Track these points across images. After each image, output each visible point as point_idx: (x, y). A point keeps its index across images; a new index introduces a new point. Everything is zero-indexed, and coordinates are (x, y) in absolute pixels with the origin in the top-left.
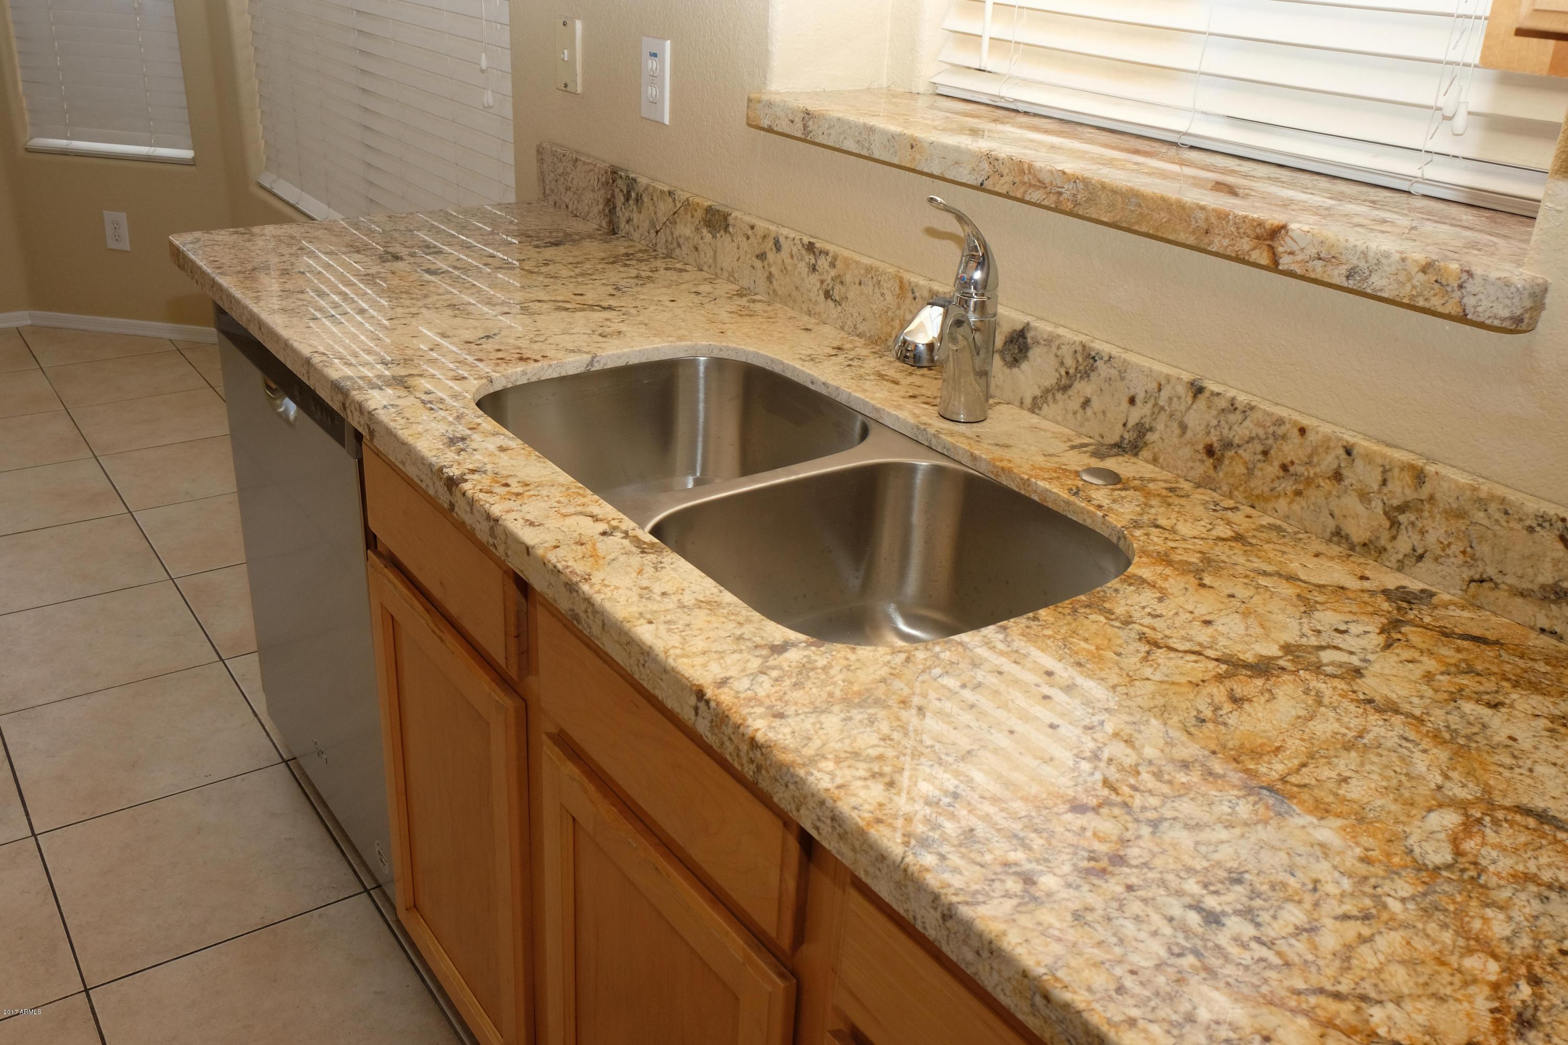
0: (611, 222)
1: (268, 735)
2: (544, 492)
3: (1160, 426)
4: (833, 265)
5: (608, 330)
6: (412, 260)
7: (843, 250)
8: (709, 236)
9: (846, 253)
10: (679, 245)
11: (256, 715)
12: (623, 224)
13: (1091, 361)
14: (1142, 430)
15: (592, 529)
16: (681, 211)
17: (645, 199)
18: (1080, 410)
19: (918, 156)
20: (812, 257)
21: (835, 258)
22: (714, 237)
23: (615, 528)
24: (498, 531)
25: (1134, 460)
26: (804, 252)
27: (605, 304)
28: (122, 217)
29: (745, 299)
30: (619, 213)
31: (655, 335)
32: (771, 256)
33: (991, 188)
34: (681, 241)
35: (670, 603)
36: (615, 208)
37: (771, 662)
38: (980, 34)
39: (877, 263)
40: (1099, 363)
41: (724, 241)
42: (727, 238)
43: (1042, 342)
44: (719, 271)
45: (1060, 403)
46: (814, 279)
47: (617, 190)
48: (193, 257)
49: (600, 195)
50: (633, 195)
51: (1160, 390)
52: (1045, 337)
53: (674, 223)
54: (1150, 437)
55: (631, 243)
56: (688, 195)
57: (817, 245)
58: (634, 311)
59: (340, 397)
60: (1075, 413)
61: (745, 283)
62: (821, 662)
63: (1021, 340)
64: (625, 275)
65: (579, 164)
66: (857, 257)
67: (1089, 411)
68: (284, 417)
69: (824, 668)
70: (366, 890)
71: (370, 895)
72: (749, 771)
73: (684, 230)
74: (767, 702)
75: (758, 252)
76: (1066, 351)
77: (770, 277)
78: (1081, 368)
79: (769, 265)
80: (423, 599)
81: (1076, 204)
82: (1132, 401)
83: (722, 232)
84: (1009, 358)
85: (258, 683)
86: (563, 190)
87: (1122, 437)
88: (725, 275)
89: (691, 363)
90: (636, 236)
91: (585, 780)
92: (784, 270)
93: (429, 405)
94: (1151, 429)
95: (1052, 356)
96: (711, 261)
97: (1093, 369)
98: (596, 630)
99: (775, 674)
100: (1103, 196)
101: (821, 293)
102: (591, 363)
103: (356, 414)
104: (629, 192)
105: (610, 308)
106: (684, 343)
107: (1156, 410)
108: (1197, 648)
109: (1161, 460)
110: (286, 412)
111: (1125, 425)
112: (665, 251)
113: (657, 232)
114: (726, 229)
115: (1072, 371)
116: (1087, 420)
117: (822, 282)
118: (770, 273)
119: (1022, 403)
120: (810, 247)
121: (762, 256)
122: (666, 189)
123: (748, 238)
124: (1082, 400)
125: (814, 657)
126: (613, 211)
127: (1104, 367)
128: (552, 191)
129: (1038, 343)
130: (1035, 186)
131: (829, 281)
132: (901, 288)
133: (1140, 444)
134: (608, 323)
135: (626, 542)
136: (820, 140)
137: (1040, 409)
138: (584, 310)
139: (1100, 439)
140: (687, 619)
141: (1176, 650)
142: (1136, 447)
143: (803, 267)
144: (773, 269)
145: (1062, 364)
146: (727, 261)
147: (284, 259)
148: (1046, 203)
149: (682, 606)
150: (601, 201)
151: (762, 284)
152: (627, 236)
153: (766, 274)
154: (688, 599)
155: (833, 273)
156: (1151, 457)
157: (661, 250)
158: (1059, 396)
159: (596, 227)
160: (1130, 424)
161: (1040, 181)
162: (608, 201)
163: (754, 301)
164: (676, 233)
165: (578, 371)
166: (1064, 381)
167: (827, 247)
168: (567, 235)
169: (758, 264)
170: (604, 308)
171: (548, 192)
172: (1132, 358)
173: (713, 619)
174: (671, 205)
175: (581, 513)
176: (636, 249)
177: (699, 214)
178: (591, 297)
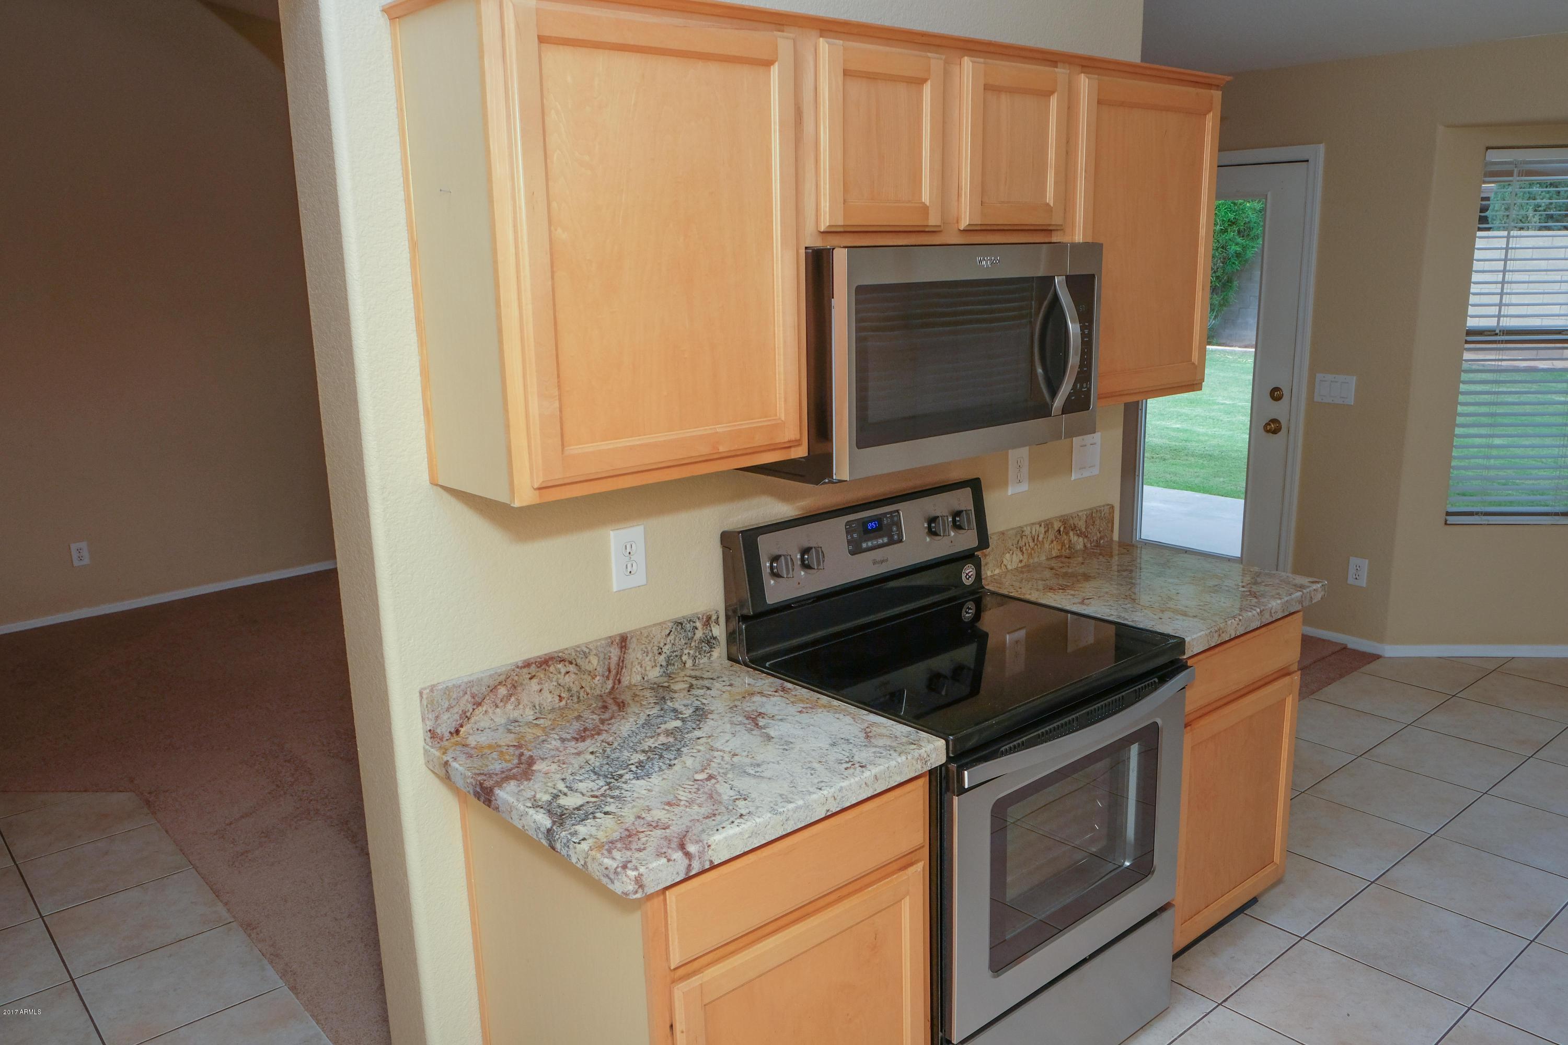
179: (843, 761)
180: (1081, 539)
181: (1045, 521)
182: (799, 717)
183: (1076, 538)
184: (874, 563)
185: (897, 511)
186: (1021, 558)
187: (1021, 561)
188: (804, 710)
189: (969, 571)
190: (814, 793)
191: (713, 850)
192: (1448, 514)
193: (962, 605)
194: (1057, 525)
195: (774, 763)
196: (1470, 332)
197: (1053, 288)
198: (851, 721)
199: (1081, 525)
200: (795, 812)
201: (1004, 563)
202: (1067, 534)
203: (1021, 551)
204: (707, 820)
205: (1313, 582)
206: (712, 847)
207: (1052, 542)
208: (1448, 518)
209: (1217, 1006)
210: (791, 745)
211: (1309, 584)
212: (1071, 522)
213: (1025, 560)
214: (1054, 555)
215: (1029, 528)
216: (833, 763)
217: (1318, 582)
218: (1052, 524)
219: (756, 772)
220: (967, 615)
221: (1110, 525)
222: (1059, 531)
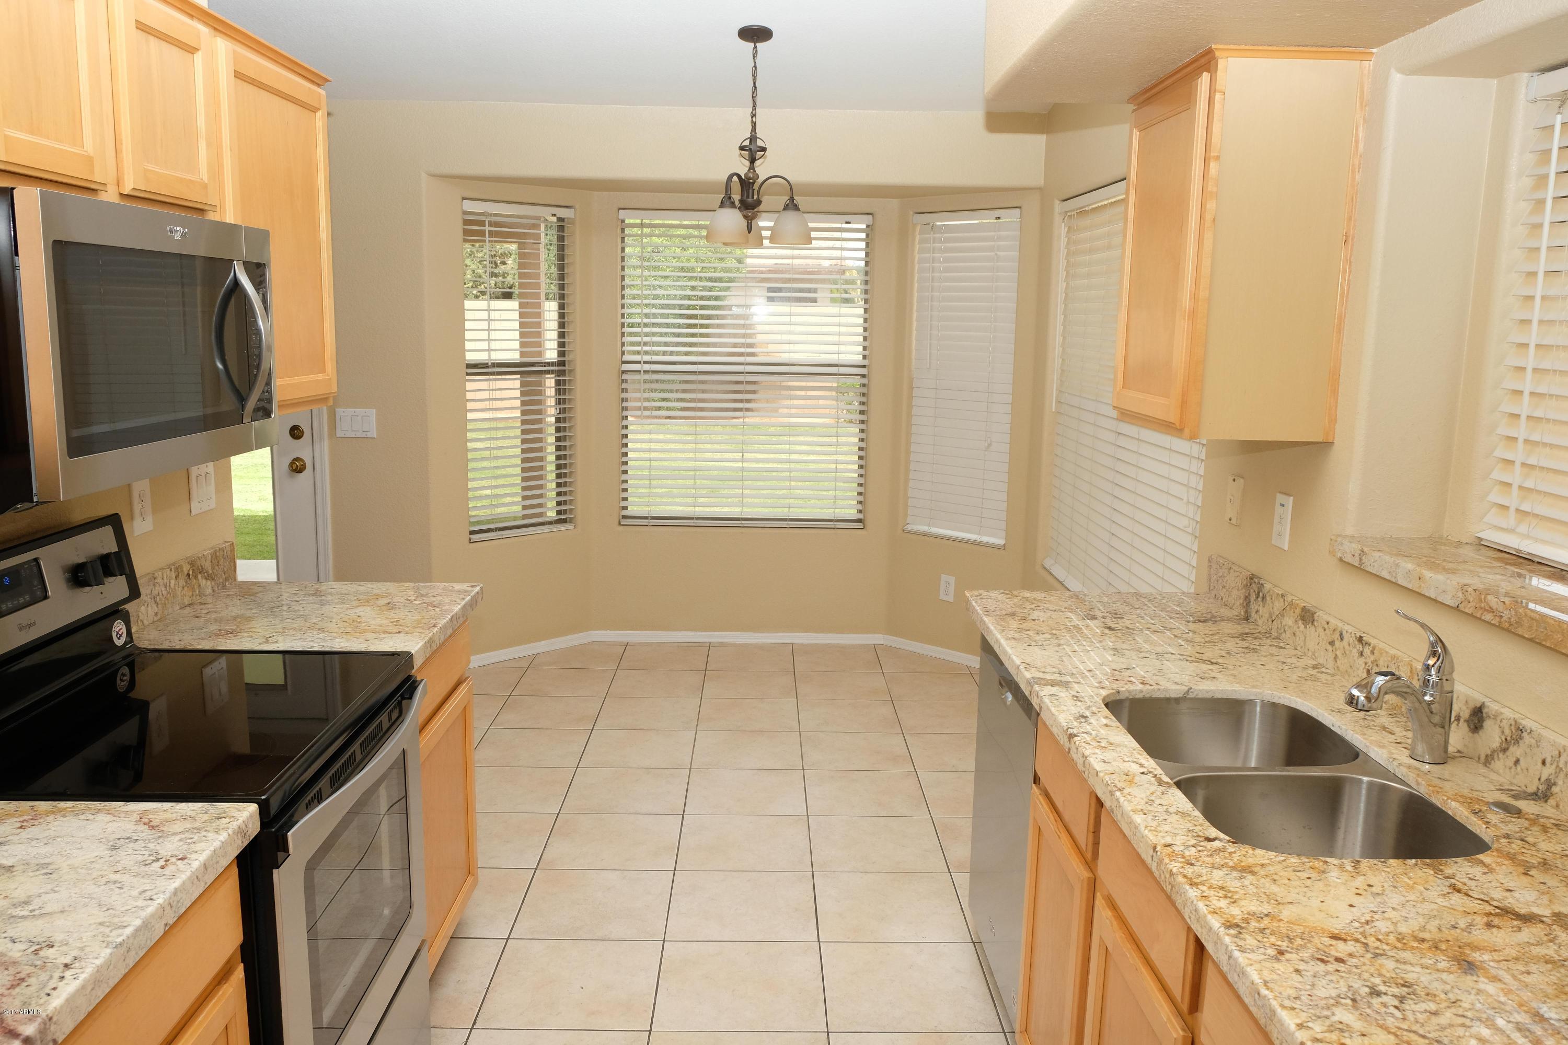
0: (1246, 612)
1: (967, 924)
2: (1119, 749)
3: (1560, 782)
4: (1372, 652)
5: (1207, 675)
6: (1103, 620)
7: (1381, 643)
8: (1303, 626)
9: (1381, 645)
10: (1285, 631)
11: (962, 910)
12: (1253, 614)
13: (1520, 732)
14: (1550, 784)
15: (1135, 768)
16: (1288, 608)
17: (1268, 599)
18: (1514, 767)
19: (1423, 585)
20: (1361, 646)
21: (1374, 648)
22: (1306, 627)
23: (1150, 772)
24: (1087, 762)
25: (1544, 804)
26: (1356, 643)
27: (1214, 661)
28: (952, 580)
29: (1317, 670)
30: (1252, 607)
31: (1237, 683)
32: (1337, 643)
33: (1463, 609)
34: (1286, 628)
35: (1161, 809)
36: (1250, 602)
37: (1202, 844)
38: (1508, 505)
39: (1399, 654)
40: (1525, 734)
41: (1310, 630)
42: (1313, 629)
43: (1492, 717)
44: (1306, 651)
45: (1502, 760)
46: (1361, 661)
47: (1252, 591)
48: (974, 604)
49: (1242, 593)
50: (1261, 594)
51: (1560, 756)
52: (1493, 713)
53: (1283, 616)
54: (1555, 789)
55: (1256, 627)
56: (1293, 598)
57: (1364, 638)
58: (1231, 667)
59: (1030, 688)
60: (1510, 768)
61: (1321, 660)
62: (1231, 850)
63: (1479, 714)
64: (1239, 646)
65: (1232, 571)
66: (1387, 649)
67: (1519, 768)
68: (1004, 701)
69: (1230, 853)
70: (1004, 1032)
71: (1005, 1035)
72: (1168, 888)
73: (1289, 621)
74: (1188, 858)
75: (1330, 640)
76: (1505, 724)
77: (1336, 658)
78: (1514, 736)
79: (1336, 650)
80: (1055, 814)
81: (1511, 625)
82: (1544, 763)
83: (1310, 625)
84: (1472, 727)
85: (967, 892)
86: (1221, 588)
87: (1538, 788)
88: (1310, 654)
89: (1252, 703)
90: (1260, 622)
91: (1113, 919)
92: (1344, 654)
93: (1076, 698)
94: (1555, 784)
95: (1497, 727)
96: (1302, 644)
97: (1521, 738)
98: (1119, 817)
99: (1200, 848)
100: (1526, 621)
101: (1365, 671)
102: (1187, 692)
103: (1035, 697)
104: (1259, 593)
105: (1217, 663)
106: (1254, 690)
107: (1558, 771)
108: (1488, 899)
109: (1561, 807)
110: (1006, 698)
111: (1539, 779)
112: (1276, 634)
113: (1273, 621)
114: (1313, 622)
115: (1509, 738)
116: (1517, 774)
117: (1366, 664)
118: (1336, 655)
119: (1479, 759)
120: (1360, 639)
121: (1332, 643)
122: (1280, 593)
123: (1325, 630)
124: (1515, 759)
125: (1228, 847)
126: (1248, 604)
127: (1528, 737)
128: (1214, 587)
129: (1490, 717)
130: (1487, 611)
131: (1370, 663)
132: (1411, 672)
133: (1549, 794)
134: (1210, 672)
135: (1153, 779)
136: (1369, 569)
137: (1490, 764)
138: (1198, 662)
139: (1524, 788)
140: (1166, 817)
141: (1472, 897)
142: (1546, 796)
143: (1355, 653)
144: (1338, 653)
145: (1503, 732)
146: (1312, 645)
147: (1026, 611)
148: (1493, 622)
149: (1167, 811)
150: (1242, 597)
151: (1331, 664)
152: (1255, 622)
153: (1334, 656)
154: (1172, 809)
155: (1372, 658)
156: (1554, 804)
157: (1274, 634)
158: (1501, 755)
159: (1237, 614)
160: (1543, 779)
161: (1490, 608)
162: (1246, 597)
163: (1322, 672)
164: (1284, 623)
165: (1178, 696)
166: (1504, 745)
167: (1371, 640)
168: (1213, 616)
169: (1329, 648)
170: (1212, 663)
171: (1212, 588)
172: (1545, 733)
173: (1181, 820)
174: (1282, 604)
175: (1135, 762)
176: (1258, 631)
177: (1298, 611)
178: (1208, 655)
179: (148, 862)
180: (209, 582)
181: (174, 564)
182: (24, 834)
183: (204, 581)
184: (21, 629)
185: (36, 560)
186: (156, 610)
187: (156, 614)
188: (25, 824)
189: (119, 626)
190: (148, 906)
191: (55, 1024)
192: (472, 533)
193: (117, 670)
194: (186, 568)
195: (47, 893)
196: (470, 366)
197: (232, 274)
198: (109, 818)
199: (207, 565)
200: (135, 938)
201: (141, 618)
202: (196, 577)
203: (156, 602)
204: (17, 990)
205: (471, 586)
206: (55, 1019)
207: (183, 588)
208: (472, 536)
209: (470, 1032)
210: (51, 867)
211: (470, 589)
212: (198, 563)
213: (160, 612)
214: (187, 603)
215: (160, 573)
216: (136, 867)
217: (476, 586)
218: (181, 567)
219: (31, 911)
220: (122, 684)
221: (232, 564)
222: (188, 574)
